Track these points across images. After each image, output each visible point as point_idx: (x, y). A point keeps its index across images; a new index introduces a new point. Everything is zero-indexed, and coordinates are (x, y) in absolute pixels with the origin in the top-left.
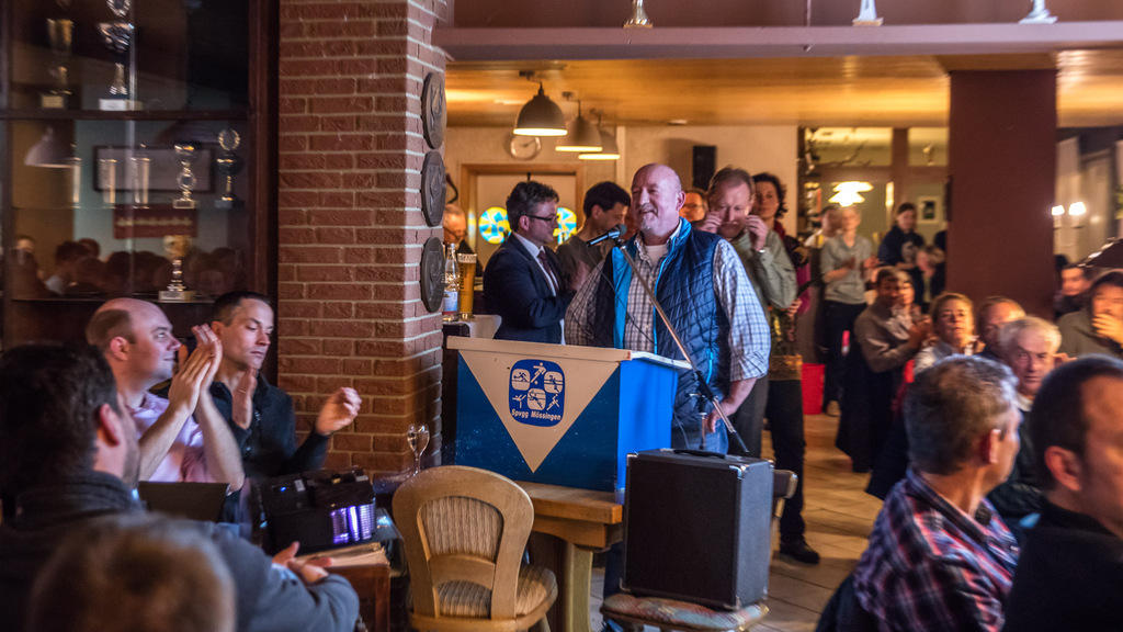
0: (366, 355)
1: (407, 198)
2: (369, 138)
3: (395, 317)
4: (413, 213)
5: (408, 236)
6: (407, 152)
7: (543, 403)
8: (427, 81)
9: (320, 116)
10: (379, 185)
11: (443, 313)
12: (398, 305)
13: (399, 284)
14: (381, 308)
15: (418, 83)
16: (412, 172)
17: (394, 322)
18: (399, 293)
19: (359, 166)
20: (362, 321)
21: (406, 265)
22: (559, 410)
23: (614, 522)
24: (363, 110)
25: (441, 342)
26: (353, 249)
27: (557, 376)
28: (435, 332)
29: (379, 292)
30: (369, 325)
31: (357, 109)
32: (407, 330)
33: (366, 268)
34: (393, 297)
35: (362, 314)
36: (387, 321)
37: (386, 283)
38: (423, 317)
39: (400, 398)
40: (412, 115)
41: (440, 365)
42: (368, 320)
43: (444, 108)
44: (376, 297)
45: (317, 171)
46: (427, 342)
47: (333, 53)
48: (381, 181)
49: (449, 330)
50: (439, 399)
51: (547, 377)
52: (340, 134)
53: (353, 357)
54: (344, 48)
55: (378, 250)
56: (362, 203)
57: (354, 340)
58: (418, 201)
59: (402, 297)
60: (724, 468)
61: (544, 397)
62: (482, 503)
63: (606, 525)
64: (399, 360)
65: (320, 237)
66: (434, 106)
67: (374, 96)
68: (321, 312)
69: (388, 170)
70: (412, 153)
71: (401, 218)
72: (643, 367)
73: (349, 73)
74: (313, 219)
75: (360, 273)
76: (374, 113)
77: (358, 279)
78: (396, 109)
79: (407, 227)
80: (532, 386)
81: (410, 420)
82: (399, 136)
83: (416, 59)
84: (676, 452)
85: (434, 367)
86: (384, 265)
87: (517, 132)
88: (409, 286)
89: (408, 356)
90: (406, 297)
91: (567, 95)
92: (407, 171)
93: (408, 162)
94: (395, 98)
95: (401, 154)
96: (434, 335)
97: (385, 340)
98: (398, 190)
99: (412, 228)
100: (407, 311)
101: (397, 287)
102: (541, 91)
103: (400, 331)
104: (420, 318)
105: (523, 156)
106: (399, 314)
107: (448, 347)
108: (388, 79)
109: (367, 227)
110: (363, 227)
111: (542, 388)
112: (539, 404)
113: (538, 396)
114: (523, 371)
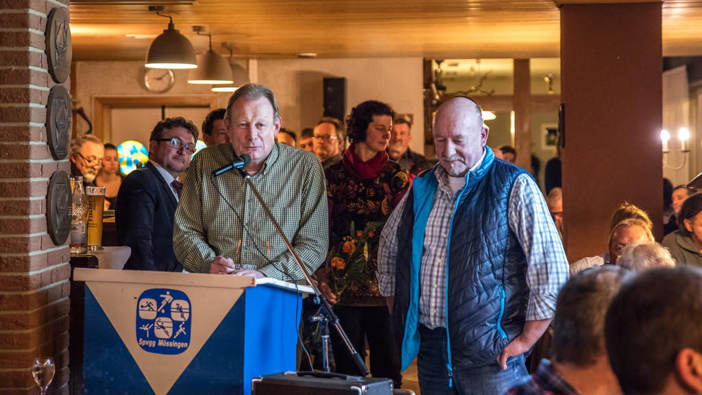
1: (32, 132)
3: (20, 251)
4: (38, 146)
5: (33, 170)
6: (31, 86)
7: (170, 331)
8: (50, 16)
12: (22, 239)
13: (24, 217)
14: (5, 242)
15: (41, 18)
16: (38, 107)
17: (19, 255)
18: (25, 227)
21: (31, 199)
22: (185, 338)
25: (70, 274)
27: (184, 304)
28: (62, 264)
32: (33, 263)
34: (18, 232)
36: (10, 255)
37: (10, 217)
38: (49, 250)
39: (26, 332)
40: (35, 50)
41: (67, 298)
43: (68, 42)
46: (54, 275)
49: (76, 262)
50: (66, 332)
51: (174, 305)
58: (43, 135)
59: (27, 231)
60: (347, 389)
61: (171, 325)
64: (23, 293)
66: (58, 40)
69: (10, 105)
70: (37, 87)
71: (26, 153)
72: (268, 292)
78: (19, 44)
79: (31, 161)
80: (159, 314)
81: (36, 355)
82: (22, 71)
84: (299, 375)
85: (62, 300)
86: (8, 199)
87: (148, 66)
88: (35, 219)
89: (34, 289)
90: (31, 230)
91: (198, 29)
92: (31, 105)
93: (32, 96)
94: (17, 33)
95: (25, 89)
96: (61, 267)
97: (9, 274)
98: (22, 124)
99: (37, 161)
100: (32, 244)
101: (22, 221)
102: (171, 25)
103: (25, 264)
104: (46, 251)
105: (157, 89)
106: (24, 246)
107: (75, 279)
108: (9, 14)
111: (169, 316)
112: (167, 332)
113: (164, 325)
114: (149, 300)
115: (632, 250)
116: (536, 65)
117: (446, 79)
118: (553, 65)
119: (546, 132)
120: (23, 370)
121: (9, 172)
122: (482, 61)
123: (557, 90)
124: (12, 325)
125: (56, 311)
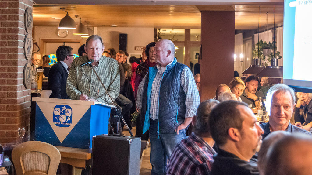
0: (3, 104)
1: (19, 50)
2: (5, 29)
3: (14, 91)
4: (21, 55)
5: (19, 63)
6: (19, 34)
7: (65, 119)
8: (26, 10)
10: (9, 45)
11: (31, 89)
12: (15, 86)
13: (16, 79)
14: (9, 87)
15: (23, 11)
16: (20, 41)
17: (13, 92)
18: (16, 82)
20: (2, 92)
21: (18, 73)
22: (70, 122)
23: (88, 159)
24: (3, 20)
25: (31, 99)
27: (70, 110)
29: (9, 82)
30: (5, 93)
31: (1, 19)
32: (18, 95)
33: (4, 74)
34: (13, 84)
35: (2, 89)
36: (11, 92)
37: (11, 79)
38: (24, 91)
39: (16, 118)
40: (21, 22)
41: (30, 107)
42: (5, 92)
43: (32, 20)
44: (8, 84)
46: (26, 99)
48: (10, 44)
49: (33, 95)
51: (66, 110)
55: (8, 68)
56: (2, 51)
58: (23, 51)
59: (16, 84)
60: (125, 140)
61: (65, 117)
62: (43, 153)
63: (85, 160)
64: (15, 105)
66: (28, 19)
67: (7, 15)
69: (12, 40)
70: (21, 35)
71: (16, 57)
72: (99, 107)
75: (2, 75)
76: (7, 21)
77: (1, 77)
78: (15, 19)
79: (18, 60)
80: (61, 114)
81: (19, 126)
82: (16, 29)
83: (22, 3)
84: (109, 135)
85: (28, 108)
86: (10, 73)
87: (59, 28)
88: (19, 80)
89: (19, 104)
90: (18, 84)
91: (76, 16)
92: (19, 41)
93: (19, 37)
94: (14, 16)
95: (17, 35)
96: (28, 97)
97: (11, 98)
98: (15, 47)
99: (20, 60)
100: (18, 88)
101: (15, 80)
102: (67, 14)
103: (16, 95)
104: (23, 91)
105: (62, 36)
106: (15, 89)
107: (33, 101)
108: (12, 10)
109: (4, 60)
110: (3, 60)
111: (65, 115)
112: (64, 120)
113: (63, 117)
114: (58, 109)
115: (223, 94)
116: (193, 31)
117: (162, 35)
118: (198, 32)
119: (195, 54)
120: (15, 131)
121: (11, 64)
122: (174, 29)
123: (199, 40)
124: (11, 115)
125: (26, 111)
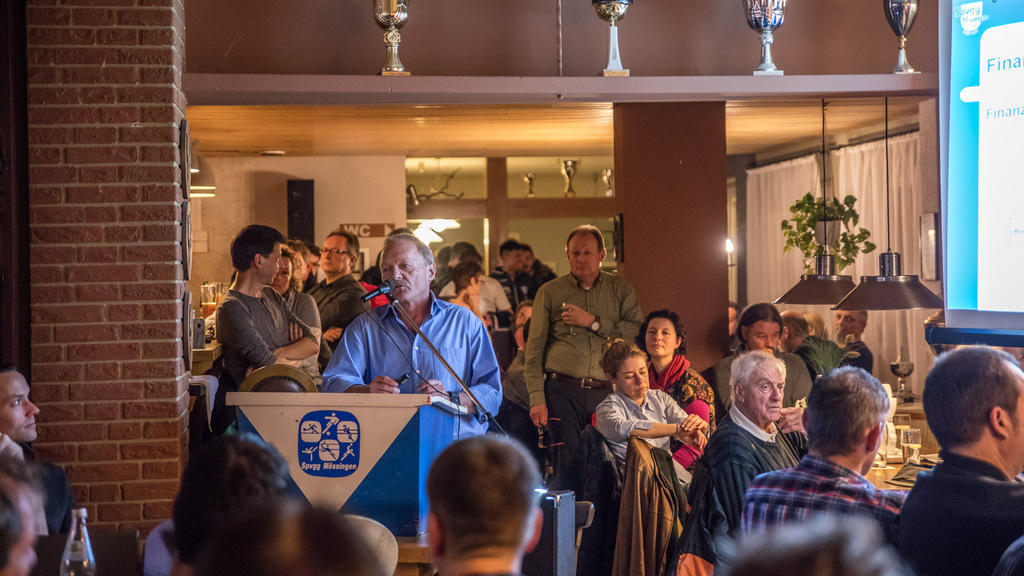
0: (134, 418)
1: (177, 251)
2: (134, 190)
3: (167, 376)
4: (179, 266)
5: (178, 290)
6: (176, 203)
7: (337, 454)
9: (77, 166)
10: (145, 238)
12: (169, 363)
13: (170, 341)
14: (150, 367)
16: (178, 224)
17: (165, 380)
18: (173, 350)
19: (122, 219)
20: (130, 381)
21: (177, 321)
22: (354, 460)
24: (125, 160)
26: (118, 306)
27: (351, 425)
29: (148, 351)
30: (138, 385)
31: (118, 159)
32: (180, 388)
33: (133, 325)
34: (164, 355)
35: (129, 374)
36: (157, 380)
37: (156, 341)
39: (172, 460)
40: (177, 165)
42: (135, 381)
44: (145, 355)
45: (74, 225)
47: (90, 101)
48: (147, 234)
51: (340, 427)
52: (101, 185)
53: (118, 421)
54: (102, 95)
55: (146, 306)
56: (126, 257)
57: (120, 402)
59: (174, 355)
61: (338, 447)
64: (171, 420)
65: (80, 294)
66: (188, 154)
67: (138, 145)
68: (82, 373)
69: (154, 223)
71: (168, 273)
73: (110, 121)
74: (72, 275)
75: (126, 331)
76: (138, 163)
77: (123, 338)
78: (163, 159)
79: (178, 282)
80: (324, 437)
82: (167, 188)
83: (177, 107)
86: (153, 322)
88: (179, 343)
92: (176, 222)
93: (177, 212)
94: (160, 148)
95: (168, 206)
97: (156, 400)
98: (167, 243)
100: (178, 369)
101: (168, 344)
103: (174, 390)
106: (173, 371)
108: (153, 128)
109: (133, 283)
110: (128, 283)
111: (336, 438)
112: (332, 455)
114: (313, 423)
121: (154, 294)
